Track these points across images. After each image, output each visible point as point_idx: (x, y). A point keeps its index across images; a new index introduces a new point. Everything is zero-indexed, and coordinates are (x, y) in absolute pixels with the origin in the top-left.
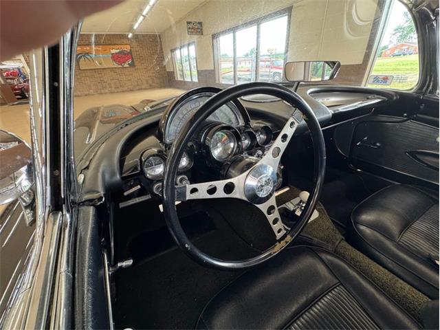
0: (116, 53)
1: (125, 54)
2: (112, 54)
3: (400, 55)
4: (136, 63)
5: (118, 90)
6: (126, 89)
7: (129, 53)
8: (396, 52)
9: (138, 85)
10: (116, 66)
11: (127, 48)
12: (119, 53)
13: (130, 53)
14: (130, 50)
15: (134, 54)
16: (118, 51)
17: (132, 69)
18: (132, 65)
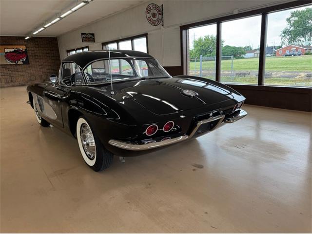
0: (11, 52)
1: (20, 53)
2: (6, 53)
3: (291, 55)
4: (31, 61)
5: (8, 85)
6: (16, 84)
7: (23, 52)
8: (288, 53)
9: (31, 80)
10: (9, 63)
11: (22, 48)
12: (13, 52)
13: (26, 52)
14: (26, 50)
15: (29, 53)
16: (13, 50)
17: (25, 66)
18: (26, 62)
